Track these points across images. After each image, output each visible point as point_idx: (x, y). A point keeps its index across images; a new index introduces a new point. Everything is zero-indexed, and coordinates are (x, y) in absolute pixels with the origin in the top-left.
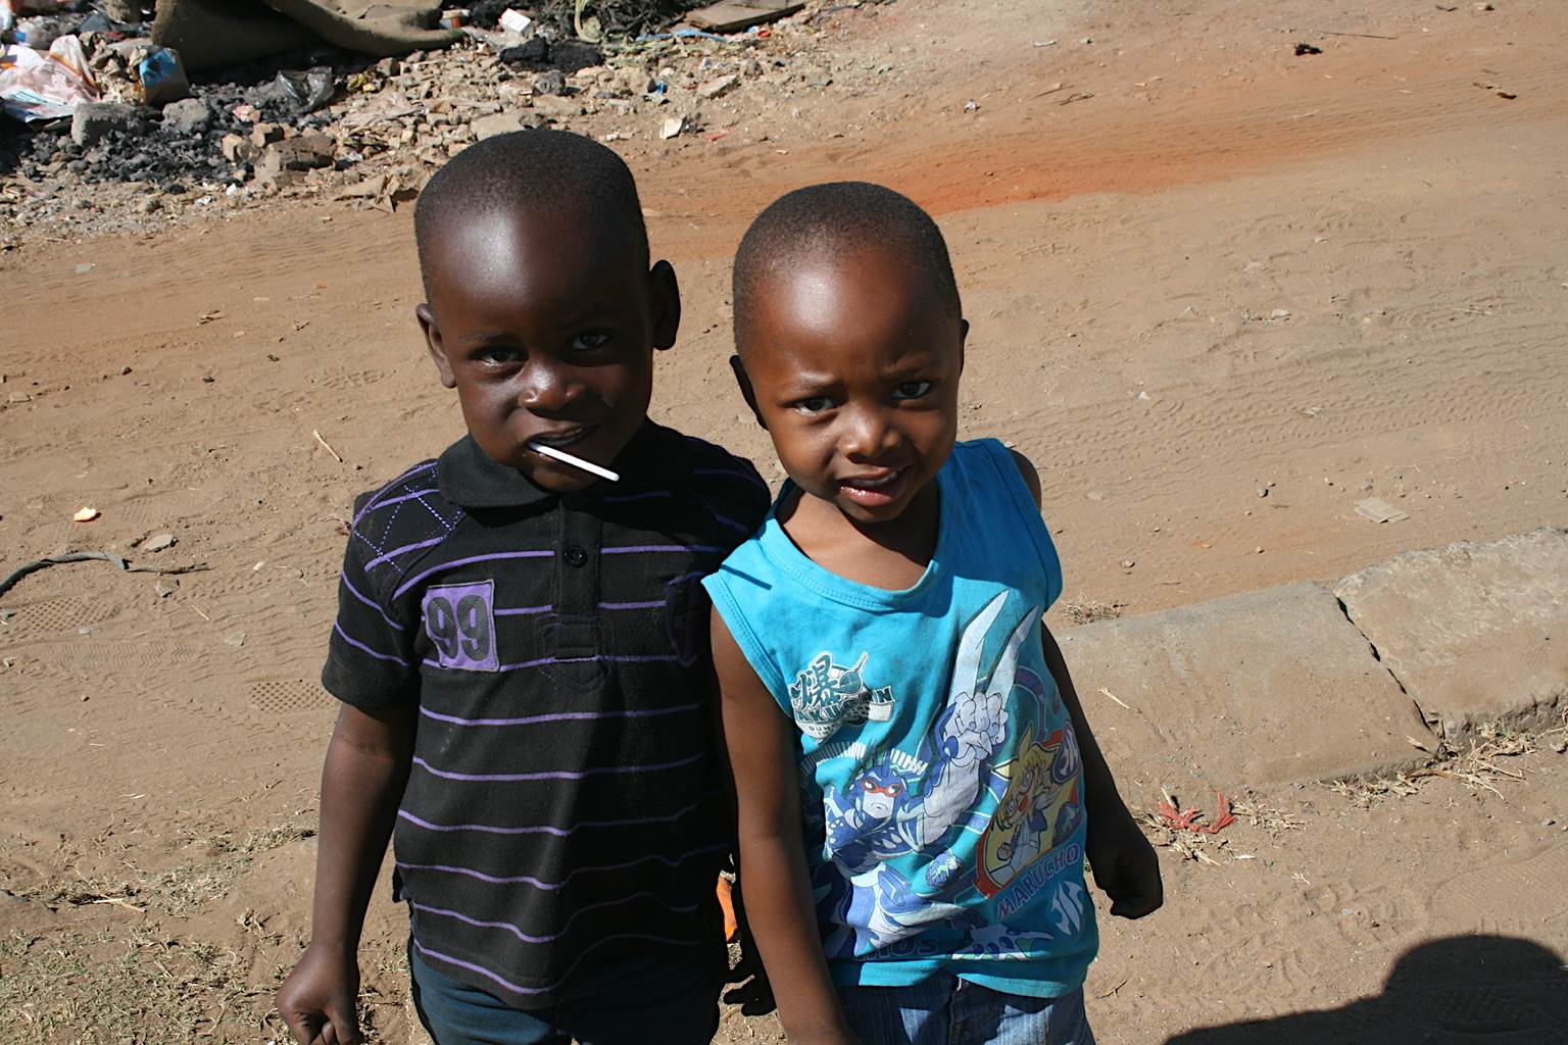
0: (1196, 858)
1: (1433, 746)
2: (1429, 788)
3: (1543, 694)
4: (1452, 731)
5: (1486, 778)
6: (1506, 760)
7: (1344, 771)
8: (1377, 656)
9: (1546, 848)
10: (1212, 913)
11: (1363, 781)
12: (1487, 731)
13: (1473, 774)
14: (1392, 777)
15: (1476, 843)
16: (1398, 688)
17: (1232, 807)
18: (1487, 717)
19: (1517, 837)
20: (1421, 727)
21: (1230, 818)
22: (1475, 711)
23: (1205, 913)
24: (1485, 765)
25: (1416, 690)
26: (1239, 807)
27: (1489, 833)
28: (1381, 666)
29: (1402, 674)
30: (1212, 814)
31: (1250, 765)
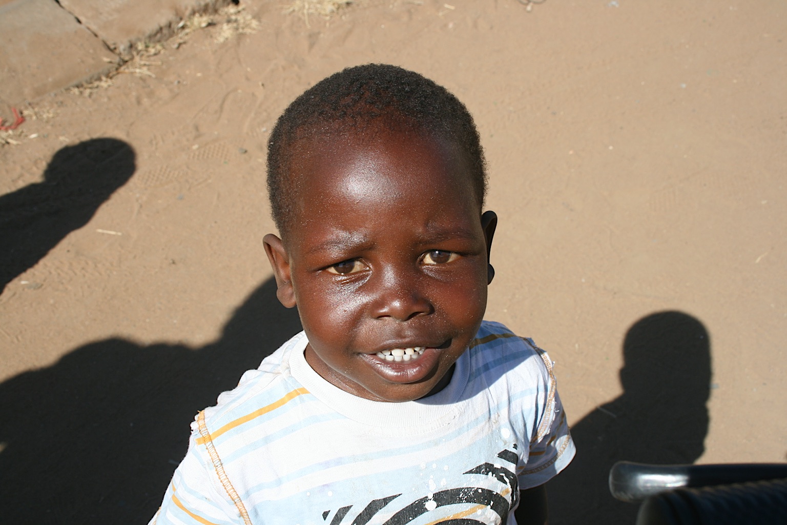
0: (8, 143)
1: (116, 59)
2: (119, 80)
3: (163, 22)
4: (124, 50)
5: (145, 69)
6: (152, 58)
7: (75, 82)
8: (79, 22)
9: (178, 94)
10: (22, 168)
11: (85, 85)
12: (140, 46)
13: (139, 69)
14: (99, 79)
15: (145, 101)
16: (93, 35)
17: (21, 113)
18: (139, 40)
19: (164, 93)
20: (108, 52)
21: (22, 120)
22: (133, 37)
23: (19, 169)
24: (143, 63)
25: (103, 35)
26: (26, 113)
27: (151, 94)
28: (82, 26)
29: (94, 28)
30: (12, 120)
31: (27, 91)
